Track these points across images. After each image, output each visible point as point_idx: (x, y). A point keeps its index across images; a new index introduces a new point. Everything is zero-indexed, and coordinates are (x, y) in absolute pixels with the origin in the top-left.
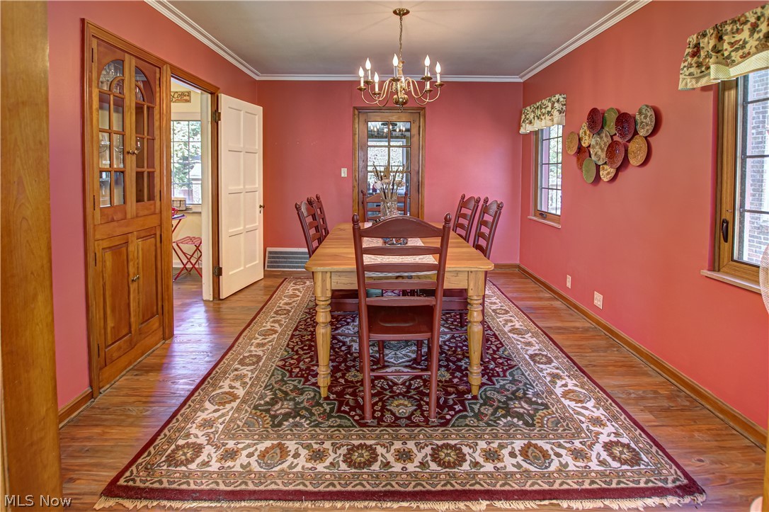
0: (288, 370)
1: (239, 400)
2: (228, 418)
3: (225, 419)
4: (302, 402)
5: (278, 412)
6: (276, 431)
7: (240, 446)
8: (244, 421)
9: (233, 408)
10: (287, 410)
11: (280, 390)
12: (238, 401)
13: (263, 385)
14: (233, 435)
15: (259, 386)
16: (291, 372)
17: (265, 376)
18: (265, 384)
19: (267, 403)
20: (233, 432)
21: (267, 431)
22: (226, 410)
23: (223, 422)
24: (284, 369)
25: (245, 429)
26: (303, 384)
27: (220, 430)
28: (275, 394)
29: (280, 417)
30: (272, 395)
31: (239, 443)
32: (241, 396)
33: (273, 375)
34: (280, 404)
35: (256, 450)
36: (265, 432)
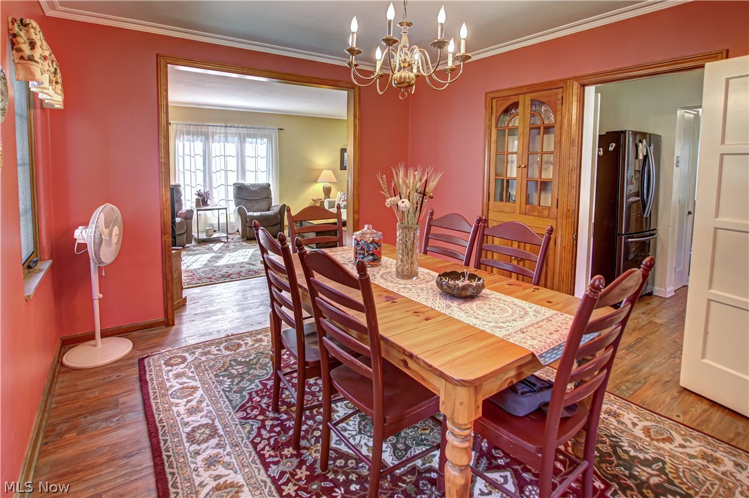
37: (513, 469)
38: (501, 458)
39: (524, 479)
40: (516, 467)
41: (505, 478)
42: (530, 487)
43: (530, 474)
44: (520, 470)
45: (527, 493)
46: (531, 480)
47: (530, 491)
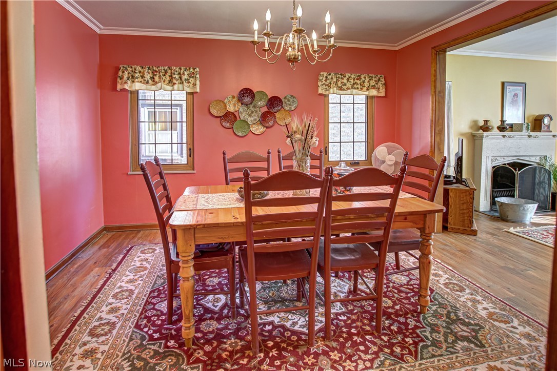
0: (416, 347)
1: (490, 363)
2: (514, 358)
3: (517, 359)
4: (445, 321)
5: (469, 331)
6: (484, 324)
7: (518, 336)
8: (502, 346)
9: (502, 363)
10: (460, 326)
11: (446, 341)
12: (492, 364)
13: (454, 356)
14: (518, 345)
15: (459, 359)
16: (416, 344)
17: (441, 362)
18: (451, 356)
19: (470, 341)
20: (517, 347)
21: (490, 329)
22: (510, 366)
23: (520, 358)
24: (416, 352)
25: (505, 341)
26: (424, 327)
27: (527, 356)
28: (454, 342)
29: (472, 327)
30: (457, 343)
31: (518, 339)
32: (485, 365)
33: (433, 356)
34: (460, 333)
35: (507, 327)
36: (492, 329)
37: (218, 313)
38: (228, 313)
39: (209, 313)
40: (217, 315)
41: (216, 307)
42: (202, 312)
43: (208, 318)
44: (214, 315)
45: (201, 309)
46: (205, 315)
47: (201, 311)
